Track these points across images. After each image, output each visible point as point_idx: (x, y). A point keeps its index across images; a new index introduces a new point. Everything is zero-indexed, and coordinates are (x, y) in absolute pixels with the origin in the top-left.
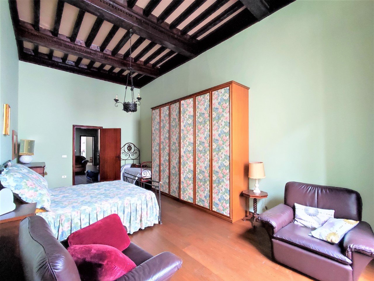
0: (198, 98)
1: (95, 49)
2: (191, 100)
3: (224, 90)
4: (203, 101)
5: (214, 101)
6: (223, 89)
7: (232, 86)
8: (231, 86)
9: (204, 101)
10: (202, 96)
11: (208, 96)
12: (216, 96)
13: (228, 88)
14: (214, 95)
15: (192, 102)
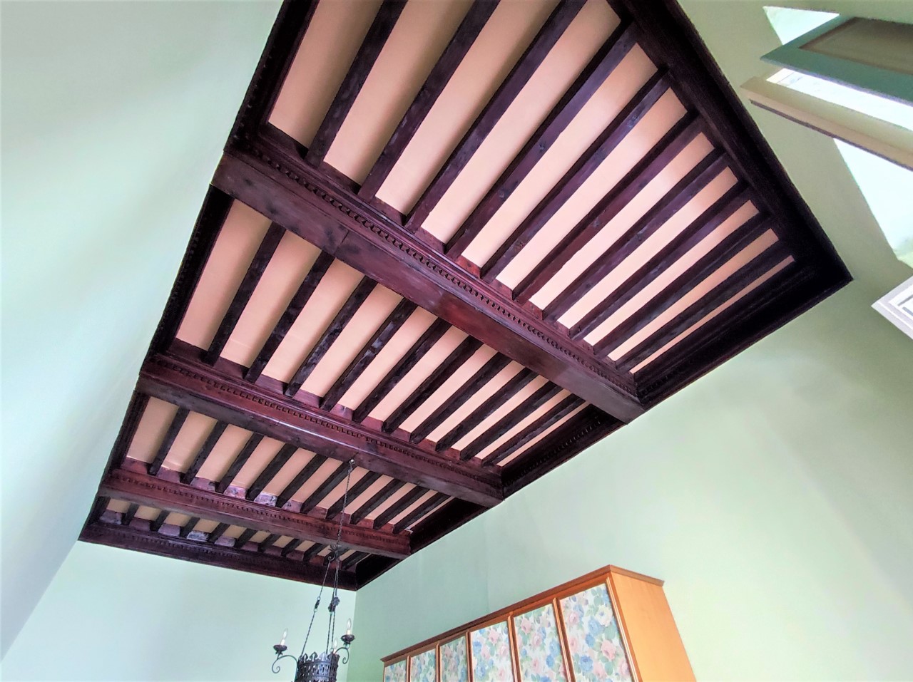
0: (521, 620)
1: (264, 503)
2: (499, 629)
3: (594, 593)
4: (536, 632)
5: (570, 630)
6: (589, 591)
7: (612, 582)
8: (608, 580)
9: (541, 631)
10: (532, 615)
11: (548, 613)
12: (575, 616)
13: (602, 586)
14: (568, 610)
15: (505, 636)
